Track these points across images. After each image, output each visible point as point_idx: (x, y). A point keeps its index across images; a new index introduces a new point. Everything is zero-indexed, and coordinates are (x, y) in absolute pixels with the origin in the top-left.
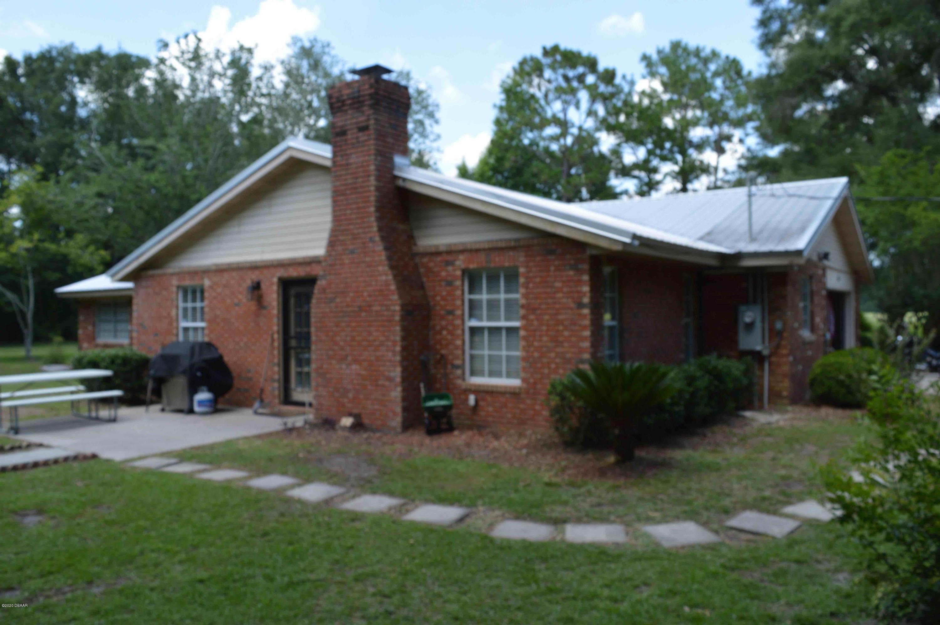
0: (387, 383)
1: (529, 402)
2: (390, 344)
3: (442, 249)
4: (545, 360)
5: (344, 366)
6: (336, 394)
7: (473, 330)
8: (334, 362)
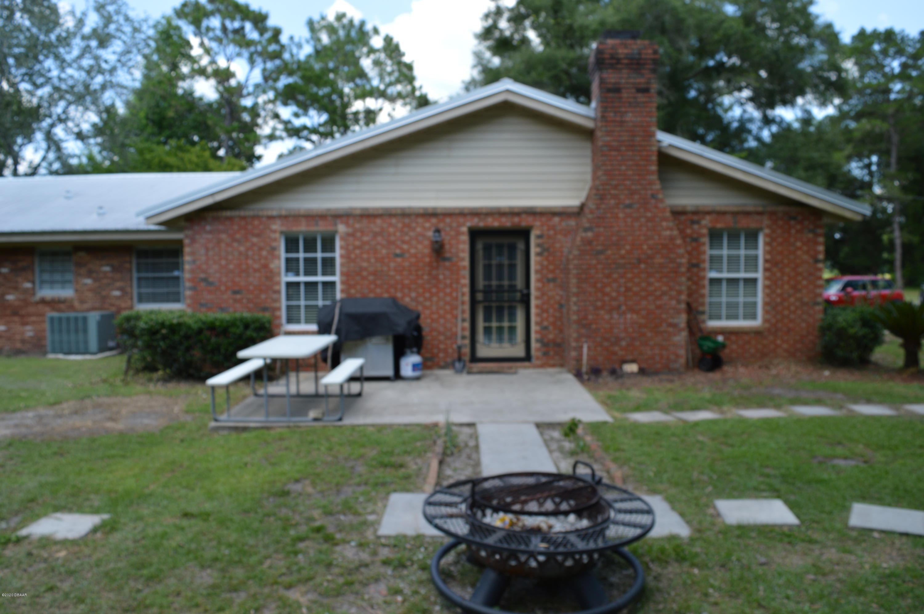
0: (671, 329)
1: (771, 338)
2: (674, 293)
3: (689, 209)
4: (786, 304)
5: (615, 316)
6: (606, 344)
7: (713, 281)
8: (602, 312)
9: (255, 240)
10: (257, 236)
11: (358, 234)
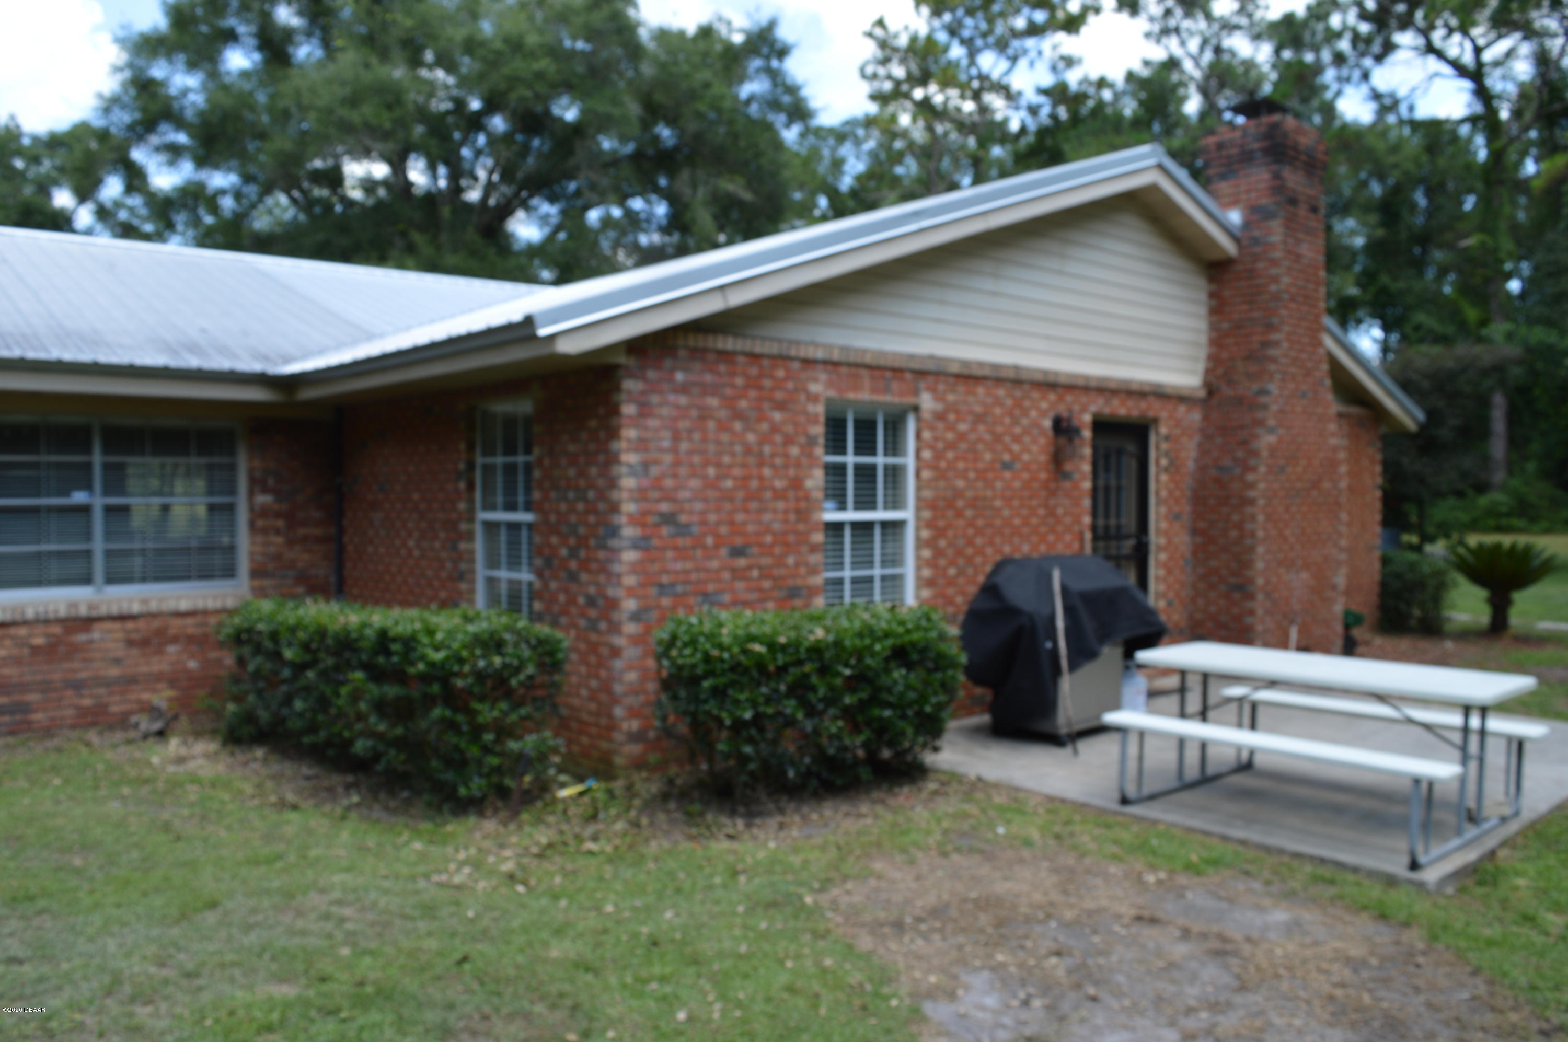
9: (777, 416)
10: (781, 406)
11: (952, 417)
